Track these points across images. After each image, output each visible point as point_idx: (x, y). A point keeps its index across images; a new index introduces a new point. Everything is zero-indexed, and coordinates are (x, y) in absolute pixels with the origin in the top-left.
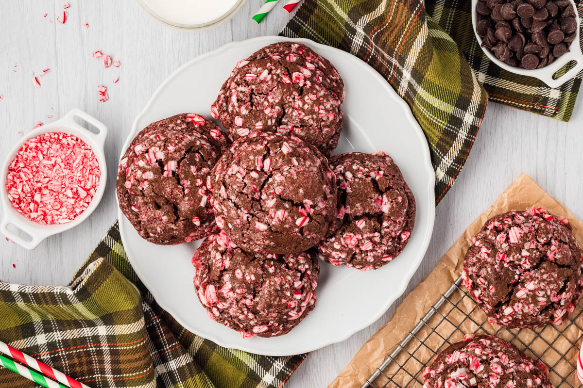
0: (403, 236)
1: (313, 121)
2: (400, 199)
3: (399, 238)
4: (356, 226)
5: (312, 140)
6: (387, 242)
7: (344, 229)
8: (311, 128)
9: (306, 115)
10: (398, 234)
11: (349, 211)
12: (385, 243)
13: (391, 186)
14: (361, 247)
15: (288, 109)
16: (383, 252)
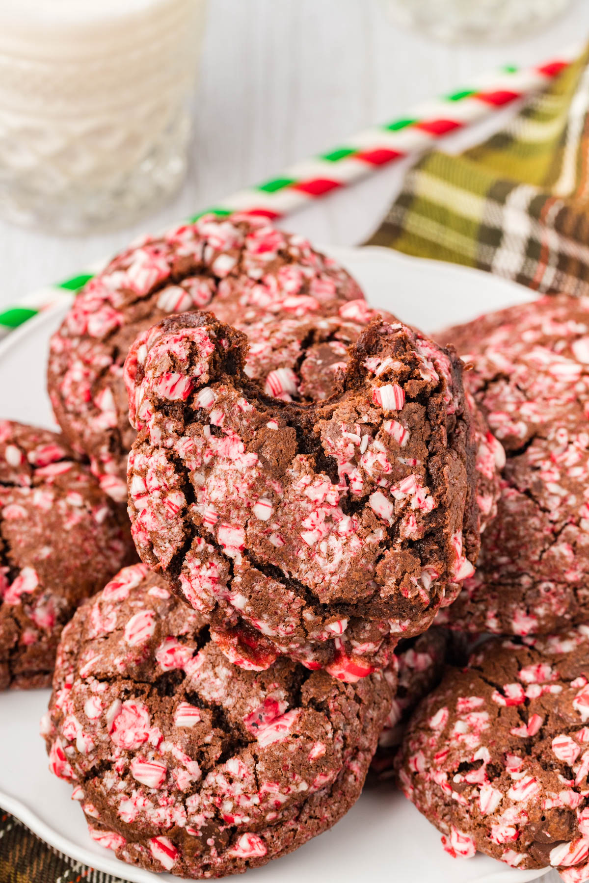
0: (243, 842)
1: (561, 504)
2: (318, 750)
3: (234, 834)
4: (173, 710)
5: (517, 537)
6: (198, 811)
7: (143, 692)
8: (540, 514)
9: (559, 483)
10: (238, 820)
11: (192, 669)
12: (190, 810)
13: (331, 707)
14: (134, 761)
15: (537, 449)
16: (168, 825)
